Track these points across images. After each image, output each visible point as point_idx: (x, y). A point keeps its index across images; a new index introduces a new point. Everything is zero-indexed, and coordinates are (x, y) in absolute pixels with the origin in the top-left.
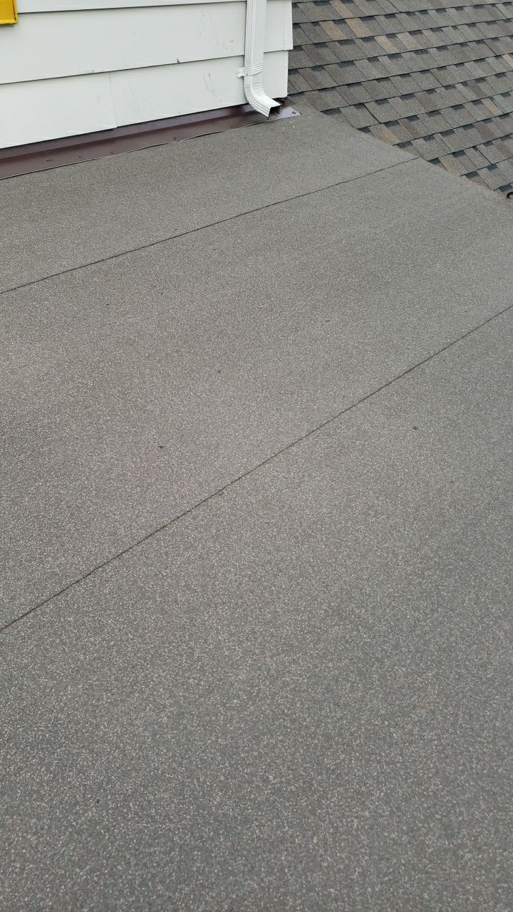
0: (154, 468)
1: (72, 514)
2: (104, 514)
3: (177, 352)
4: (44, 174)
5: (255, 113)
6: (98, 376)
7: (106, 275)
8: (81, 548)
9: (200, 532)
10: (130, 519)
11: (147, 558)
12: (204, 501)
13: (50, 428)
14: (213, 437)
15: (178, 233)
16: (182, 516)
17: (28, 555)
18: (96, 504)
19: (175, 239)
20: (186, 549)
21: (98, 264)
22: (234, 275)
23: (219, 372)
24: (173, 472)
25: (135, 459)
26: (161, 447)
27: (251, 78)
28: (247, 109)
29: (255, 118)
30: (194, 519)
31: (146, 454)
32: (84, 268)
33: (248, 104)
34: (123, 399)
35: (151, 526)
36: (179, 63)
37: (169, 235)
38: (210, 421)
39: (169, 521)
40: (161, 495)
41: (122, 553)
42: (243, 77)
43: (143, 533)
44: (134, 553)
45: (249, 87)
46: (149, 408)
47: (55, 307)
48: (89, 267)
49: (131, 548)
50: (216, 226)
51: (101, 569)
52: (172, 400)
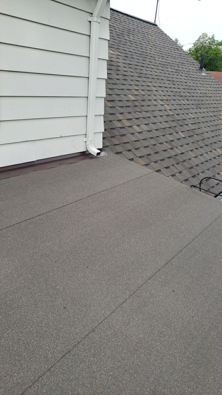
0: (62, 319)
1: (25, 348)
2: (41, 346)
3: (68, 258)
4: (6, 180)
5: (90, 154)
6: (34, 273)
7: (35, 224)
8: (30, 366)
9: (87, 353)
10: (53, 348)
11: (63, 370)
12: (87, 335)
13: (13, 301)
14: (88, 301)
15: (64, 204)
16: (77, 344)
17: (5, 373)
18: (36, 341)
19: (64, 207)
20: (81, 363)
21: (32, 219)
22: (89, 222)
23: (87, 267)
24: (71, 320)
25: (53, 315)
26: (65, 308)
27: (89, 142)
28: (87, 153)
29: (90, 156)
30: (83, 345)
31: (58, 312)
32: (25, 222)
33: (88, 151)
34: (45, 283)
35: (64, 351)
36: (61, 137)
37: (61, 205)
38: (85, 292)
39: (72, 348)
40: (66, 334)
41: (51, 367)
42: (86, 142)
43: (60, 356)
44: (56, 367)
45: (88, 145)
46: (57, 287)
47: (13, 240)
48: (27, 221)
49: (54, 364)
50: (80, 201)
51: (41, 378)
52: (68, 283)
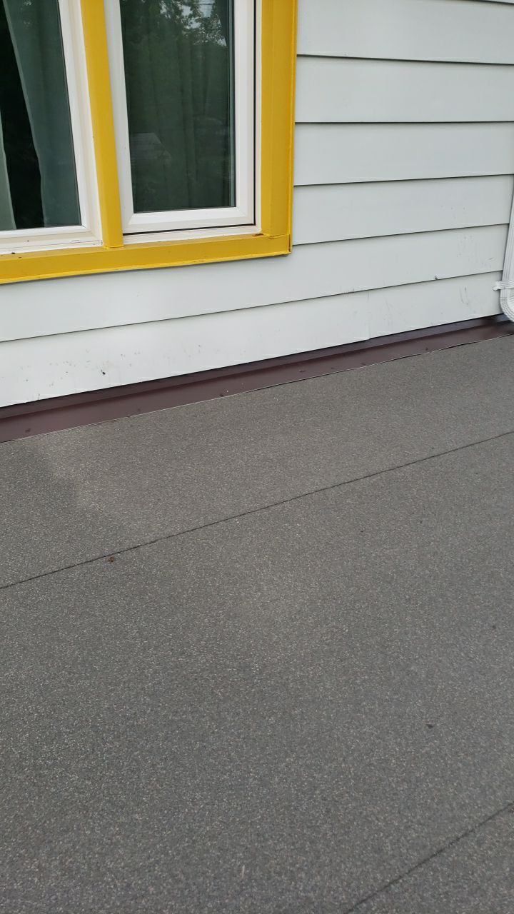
0: (422, 756)
1: (328, 811)
2: (365, 817)
3: (442, 596)
4: (297, 385)
5: (509, 322)
6: (354, 621)
7: (360, 497)
8: (339, 865)
9: (489, 869)
10: (397, 829)
11: (422, 897)
12: (490, 818)
13: (302, 683)
14: (494, 719)
15: (435, 453)
16: (463, 836)
17: (277, 864)
18: (355, 799)
19: (433, 459)
20: (471, 893)
21: (351, 484)
22: (501, 504)
23: (494, 627)
24: (446, 765)
25: (399, 740)
26: (430, 726)
27: (509, 291)
28: (501, 319)
29: (509, 327)
30: (479, 843)
31: (411, 733)
32: (337, 488)
33: (503, 314)
34: (382, 653)
35: (424, 847)
36: (436, 279)
37: (426, 455)
38: (487, 696)
39: (447, 843)
40: (433, 799)
41: (391, 883)
42: (499, 290)
43: (415, 856)
44: (406, 886)
45: (505, 299)
46: (412, 668)
47: (308, 531)
48: (342, 487)
49: (400, 877)
50: (477, 446)
51: (364, 905)
52: (440, 661)
